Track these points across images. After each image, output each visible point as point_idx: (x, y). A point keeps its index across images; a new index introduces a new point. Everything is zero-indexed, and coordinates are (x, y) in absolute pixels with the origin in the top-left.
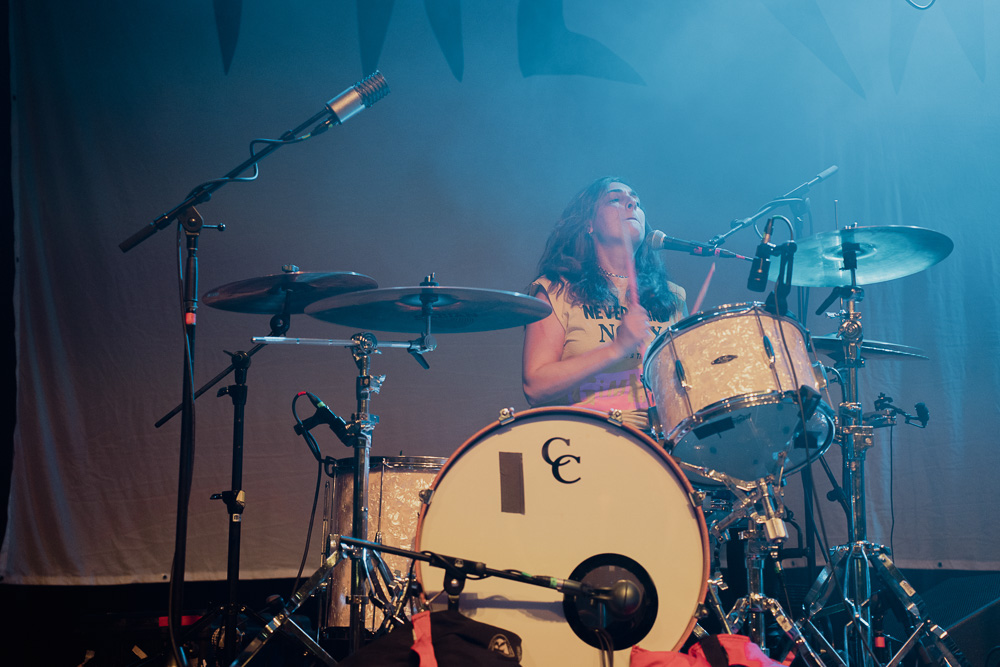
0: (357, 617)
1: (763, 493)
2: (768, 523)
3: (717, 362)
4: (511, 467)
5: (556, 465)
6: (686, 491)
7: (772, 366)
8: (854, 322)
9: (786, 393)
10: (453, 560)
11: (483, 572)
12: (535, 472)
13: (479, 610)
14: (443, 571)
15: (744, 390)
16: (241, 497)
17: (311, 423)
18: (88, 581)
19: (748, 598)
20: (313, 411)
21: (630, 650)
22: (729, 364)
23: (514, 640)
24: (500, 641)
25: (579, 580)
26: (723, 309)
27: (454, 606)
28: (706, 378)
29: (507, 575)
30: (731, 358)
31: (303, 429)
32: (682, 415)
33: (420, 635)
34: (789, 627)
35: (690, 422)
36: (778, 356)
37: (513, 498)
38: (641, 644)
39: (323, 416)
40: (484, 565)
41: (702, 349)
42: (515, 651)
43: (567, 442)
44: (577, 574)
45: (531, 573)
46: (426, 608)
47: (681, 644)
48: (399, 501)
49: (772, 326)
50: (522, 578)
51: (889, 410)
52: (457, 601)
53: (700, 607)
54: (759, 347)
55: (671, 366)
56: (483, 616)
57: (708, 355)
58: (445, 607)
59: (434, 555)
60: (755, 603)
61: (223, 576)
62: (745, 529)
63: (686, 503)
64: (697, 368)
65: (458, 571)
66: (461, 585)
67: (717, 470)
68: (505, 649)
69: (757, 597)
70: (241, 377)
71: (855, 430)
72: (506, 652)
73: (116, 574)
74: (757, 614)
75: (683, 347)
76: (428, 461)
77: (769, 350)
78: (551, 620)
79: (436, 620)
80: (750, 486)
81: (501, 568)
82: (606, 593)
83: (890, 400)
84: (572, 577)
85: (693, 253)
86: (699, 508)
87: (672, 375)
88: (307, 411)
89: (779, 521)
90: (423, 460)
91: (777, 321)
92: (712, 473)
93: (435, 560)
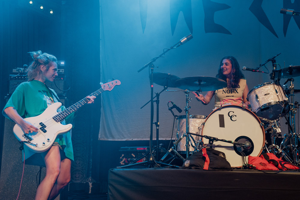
0: (188, 149)
1: (275, 123)
2: (277, 129)
3: (265, 95)
4: (221, 117)
5: (231, 117)
6: (260, 123)
7: (277, 96)
8: (292, 86)
9: (281, 101)
10: (211, 137)
11: (217, 140)
12: (227, 119)
13: (215, 148)
14: (209, 140)
15: (271, 101)
16: (158, 123)
17: (172, 108)
18: (116, 140)
19: (272, 145)
20: (172, 105)
21: (248, 156)
22: (268, 95)
23: (224, 154)
24: (221, 154)
25: (237, 141)
26: (265, 84)
27: (211, 147)
28: (263, 98)
29: (222, 140)
30: (269, 94)
31: (170, 109)
32: (258, 107)
33: (204, 153)
34: (281, 151)
35: (260, 108)
36: (279, 93)
37: (222, 124)
38: (250, 155)
39: (175, 106)
40: (217, 138)
41: (262, 92)
42: (224, 157)
43: (233, 112)
44: (236, 140)
45: (227, 140)
46: (205, 147)
47: (259, 155)
48: (193, 125)
49: (276, 87)
50: (225, 141)
51: (298, 105)
52: (212, 146)
53: (263, 147)
54: (274, 92)
55: (255, 96)
56: (217, 149)
57: (263, 94)
58: (209, 147)
59: (206, 136)
60: (274, 147)
61: (149, 139)
62: (271, 130)
63: (259, 125)
64: (261, 96)
65: (212, 140)
66: (213, 143)
67: (265, 118)
68: (222, 156)
69: (274, 145)
70: (158, 98)
71: (293, 109)
72: (223, 157)
73: (122, 139)
74: (274, 149)
75: (257, 92)
76: (198, 116)
77: (277, 92)
78: (231, 150)
79: (207, 150)
80: (272, 121)
81: (221, 139)
82: (243, 144)
83: (298, 103)
84: (235, 141)
85: (252, 71)
86: (263, 126)
87: (255, 98)
88: (171, 105)
89: (279, 129)
90: (197, 116)
91: (278, 86)
92: (264, 119)
93: (207, 137)
